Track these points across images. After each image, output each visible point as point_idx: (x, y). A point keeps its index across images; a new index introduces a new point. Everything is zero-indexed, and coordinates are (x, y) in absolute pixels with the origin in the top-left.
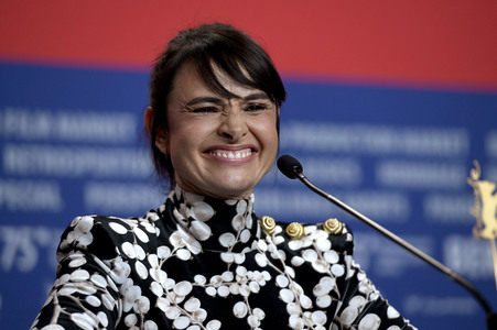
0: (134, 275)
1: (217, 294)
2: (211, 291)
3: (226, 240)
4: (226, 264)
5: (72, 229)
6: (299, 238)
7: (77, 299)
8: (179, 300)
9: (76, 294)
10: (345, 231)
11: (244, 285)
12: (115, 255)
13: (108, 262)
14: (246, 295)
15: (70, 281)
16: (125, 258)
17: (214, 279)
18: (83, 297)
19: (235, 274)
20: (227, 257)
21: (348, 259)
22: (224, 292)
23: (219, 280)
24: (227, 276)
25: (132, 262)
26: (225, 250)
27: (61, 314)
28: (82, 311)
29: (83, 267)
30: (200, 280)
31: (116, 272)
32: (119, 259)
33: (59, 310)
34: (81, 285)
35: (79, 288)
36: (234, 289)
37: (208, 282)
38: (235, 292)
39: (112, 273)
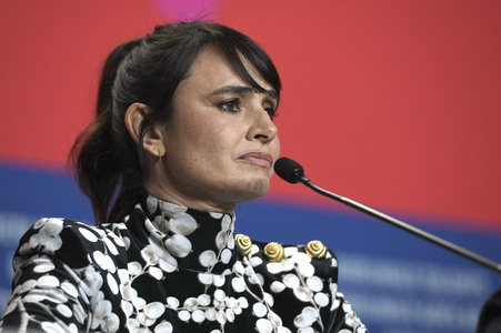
0: (105, 288)
1: (191, 320)
2: (184, 316)
3: (207, 259)
4: (203, 286)
5: (37, 231)
6: (278, 261)
7: (46, 307)
8: (150, 323)
9: (45, 302)
10: (328, 256)
11: (221, 311)
12: (87, 263)
13: (79, 271)
14: (222, 322)
15: (37, 287)
16: (97, 269)
17: (189, 302)
18: (53, 305)
19: (212, 298)
20: (204, 278)
21: (333, 287)
22: (199, 317)
23: (195, 303)
24: (204, 299)
25: (104, 273)
26: (204, 270)
27: (30, 322)
28: (53, 321)
29: (51, 273)
30: (173, 302)
31: (87, 282)
32: (90, 268)
33: (26, 317)
34: (51, 292)
35: (48, 295)
36: (211, 315)
37: (181, 305)
38: (211, 318)
39: (82, 283)
